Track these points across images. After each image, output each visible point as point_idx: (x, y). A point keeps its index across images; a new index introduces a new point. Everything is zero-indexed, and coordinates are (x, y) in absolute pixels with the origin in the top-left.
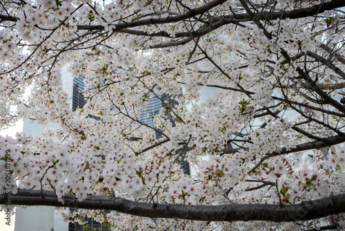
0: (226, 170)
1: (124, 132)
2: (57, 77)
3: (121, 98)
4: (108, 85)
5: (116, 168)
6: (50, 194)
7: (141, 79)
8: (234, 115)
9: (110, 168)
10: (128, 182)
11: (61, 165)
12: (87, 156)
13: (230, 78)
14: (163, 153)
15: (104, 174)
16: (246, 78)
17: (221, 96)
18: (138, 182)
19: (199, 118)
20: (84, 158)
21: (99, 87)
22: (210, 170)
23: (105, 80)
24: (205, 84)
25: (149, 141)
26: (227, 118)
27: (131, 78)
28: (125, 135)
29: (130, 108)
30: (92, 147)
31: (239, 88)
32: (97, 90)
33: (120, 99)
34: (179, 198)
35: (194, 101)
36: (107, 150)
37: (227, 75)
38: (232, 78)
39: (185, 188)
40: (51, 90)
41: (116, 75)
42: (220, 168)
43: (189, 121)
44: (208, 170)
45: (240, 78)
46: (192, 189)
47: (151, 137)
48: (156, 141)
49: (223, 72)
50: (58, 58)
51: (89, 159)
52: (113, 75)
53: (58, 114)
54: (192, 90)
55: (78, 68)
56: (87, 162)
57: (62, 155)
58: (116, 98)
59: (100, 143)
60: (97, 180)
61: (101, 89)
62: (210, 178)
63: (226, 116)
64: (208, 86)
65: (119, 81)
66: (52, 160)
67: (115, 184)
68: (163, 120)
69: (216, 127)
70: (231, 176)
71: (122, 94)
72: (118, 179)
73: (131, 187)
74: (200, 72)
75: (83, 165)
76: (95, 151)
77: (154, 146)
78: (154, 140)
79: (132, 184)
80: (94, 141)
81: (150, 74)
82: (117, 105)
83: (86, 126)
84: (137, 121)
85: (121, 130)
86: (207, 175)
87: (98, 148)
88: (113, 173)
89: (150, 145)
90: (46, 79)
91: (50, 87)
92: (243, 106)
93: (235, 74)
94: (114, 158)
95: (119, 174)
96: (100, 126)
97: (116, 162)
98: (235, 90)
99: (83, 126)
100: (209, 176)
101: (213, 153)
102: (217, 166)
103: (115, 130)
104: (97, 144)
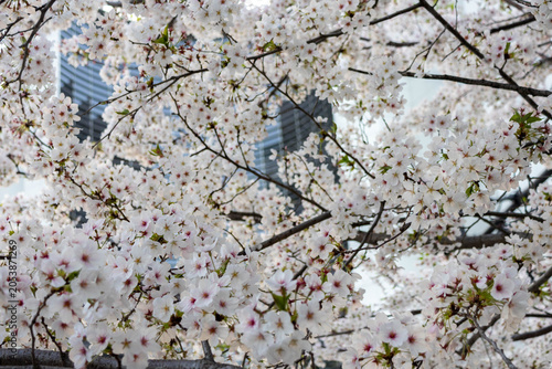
0: (499, 288)
1: (214, 198)
2: (45, 63)
3: (207, 111)
4: (176, 79)
5: (214, 290)
6: (47, 358)
7: (258, 63)
8: (506, 148)
9: (200, 291)
10: (253, 323)
11: (83, 285)
12: (138, 261)
13: (481, 56)
14: (322, 248)
15: (184, 305)
16: (524, 56)
17: (443, 104)
18: (280, 325)
19: (413, 157)
20: (131, 264)
21: (151, 85)
22: (454, 290)
23: (168, 67)
24: (418, 73)
25: (276, 218)
26: (487, 156)
27: (234, 60)
28: (217, 206)
29: (229, 136)
30: (147, 238)
31: (505, 82)
32: (147, 94)
33: (205, 113)
34: (376, 361)
35: (389, 115)
36: (183, 244)
37: (473, 49)
38: (487, 56)
39: (393, 336)
40: (26, 95)
41: (195, 53)
42: (482, 285)
43: (385, 168)
44: (449, 291)
45: (507, 56)
46: (411, 340)
47: (282, 208)
48: (295, 218)
49: (464, 42)
50: (48, 14)
51: (142, 269)
52: (188, 53)
53: (53, 155)
54: (386, 88)
55: (100, 39)
56: (140, 278)
57: (85, 259)
58: (194, 113)
59: (167, 228)
60: (167, 320)
61: (157, 89)
62: (454, 310)
63: (485, 151)
64: (426, 77)
65: (202, 71)
66: (61, 274)
67: (213, 330)
68: (311, 166)
69: (461, 180)
70: (510, 305)
71: (209, 102)
72: (219, 318)
73: (261, 337)
74: (391, 44)
75: (128, 283)
76: (154, 246)
77: (291, 232)
78: (288, 216)
79: (264, 328)
80: (150, 222)
81: (278, 50)
82: (198, 130)
83: (122, 186)
84: (248, 169)
85: (207, 193)
86: (447, 304)
87: (161, 240)
88: (208, 302)
89: (279, 231)
90: (18, 67)
91: (24, 86)
92: (522, 125)
93: (495, 45)
94: (207, 265)
95: (223, 305)
96: (156, 183)
97: (213, 275)
98: (496, 85)
99: (115, 184)
100: (453, 306)
101: (435, 246)
102: (475, 281)
103: (194, 194)
104: (158, 229)
